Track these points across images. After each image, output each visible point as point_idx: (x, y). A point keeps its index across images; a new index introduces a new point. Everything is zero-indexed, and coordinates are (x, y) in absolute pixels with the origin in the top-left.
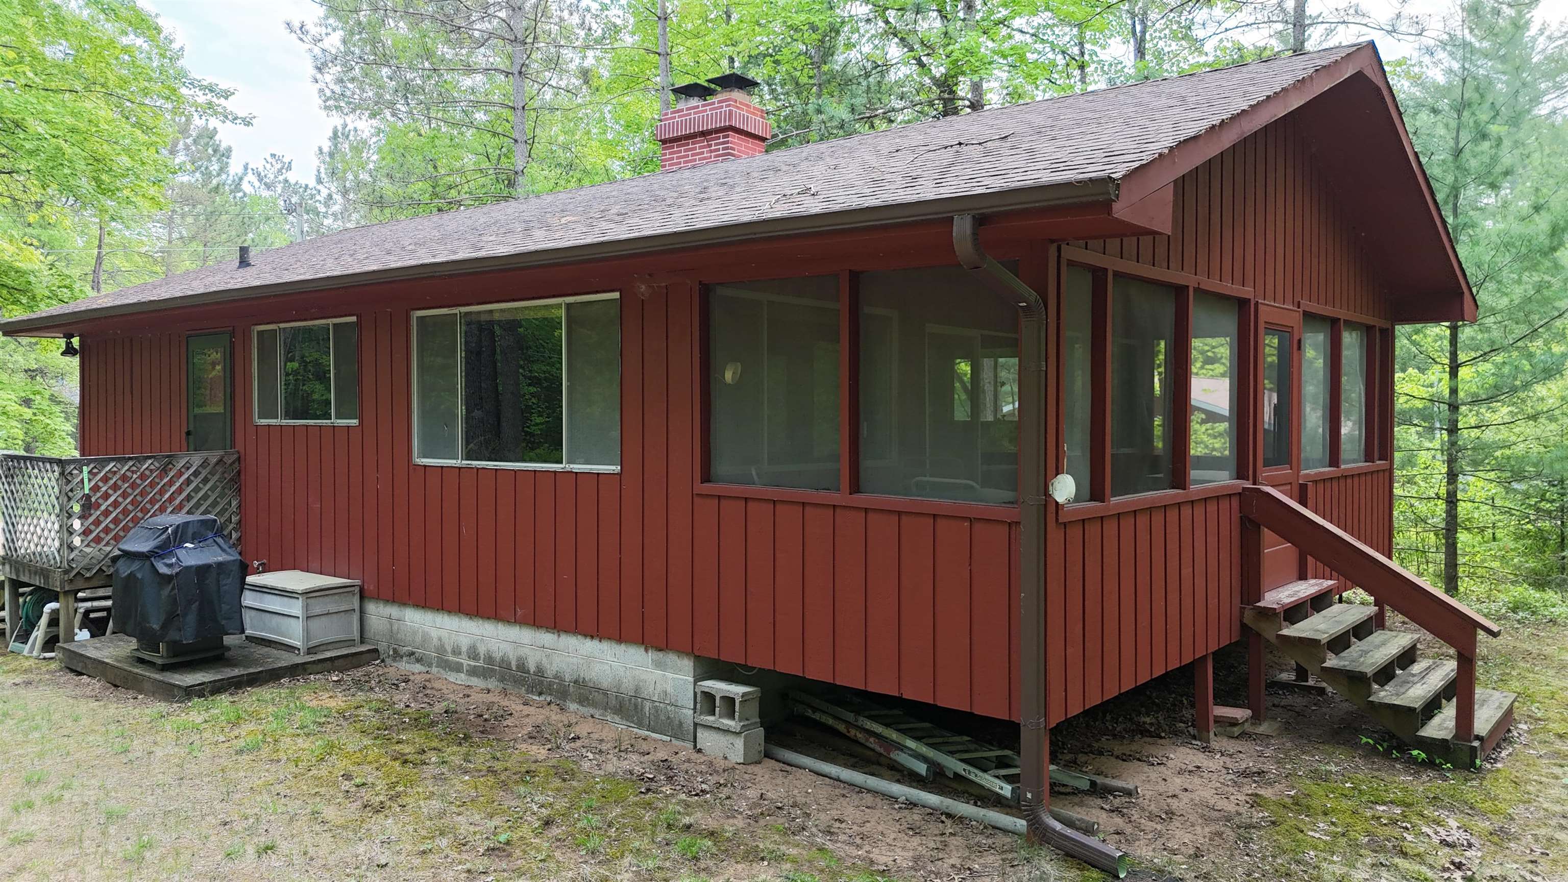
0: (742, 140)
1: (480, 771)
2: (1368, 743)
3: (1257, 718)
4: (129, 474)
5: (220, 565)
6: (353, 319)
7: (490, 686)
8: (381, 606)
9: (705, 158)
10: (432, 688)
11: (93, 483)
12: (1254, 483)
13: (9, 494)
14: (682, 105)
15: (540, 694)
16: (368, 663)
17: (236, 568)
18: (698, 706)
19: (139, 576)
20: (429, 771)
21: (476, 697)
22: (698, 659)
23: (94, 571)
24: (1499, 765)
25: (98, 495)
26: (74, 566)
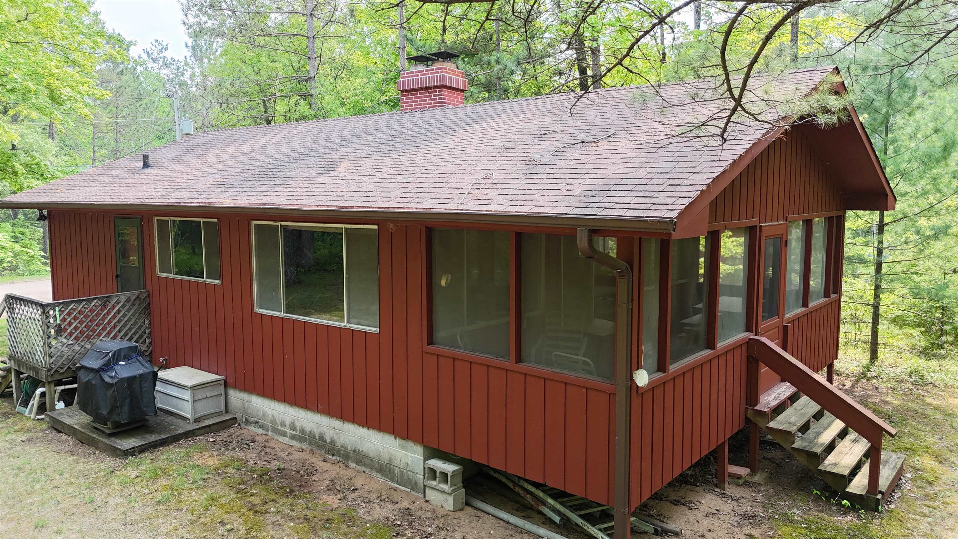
0: (451, 93)
1: (300, 518)
2: (817, 493)
3: (754, 472)
4: (83, 310)
5: (141, 375)
6: (216, 220)
7: (303, 447)
8: (237, 392)
9: (428, 104)
10: (269, 447)
11: (62, 317)
12: (756, 335)
13: (11, 319)
14: (413, 69)
15: (333, 455)
16: (230, 426)
17: (151, 377)
18: (426, 475)
19: (94, 382)
20: (271, 518)
21: (297, 456)
22: (425, 447)
23: (65, 369)
24: (892, 506)
25: (66, 323)
26: (53, 366)
